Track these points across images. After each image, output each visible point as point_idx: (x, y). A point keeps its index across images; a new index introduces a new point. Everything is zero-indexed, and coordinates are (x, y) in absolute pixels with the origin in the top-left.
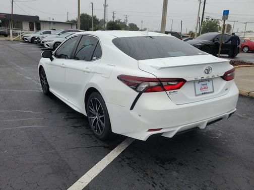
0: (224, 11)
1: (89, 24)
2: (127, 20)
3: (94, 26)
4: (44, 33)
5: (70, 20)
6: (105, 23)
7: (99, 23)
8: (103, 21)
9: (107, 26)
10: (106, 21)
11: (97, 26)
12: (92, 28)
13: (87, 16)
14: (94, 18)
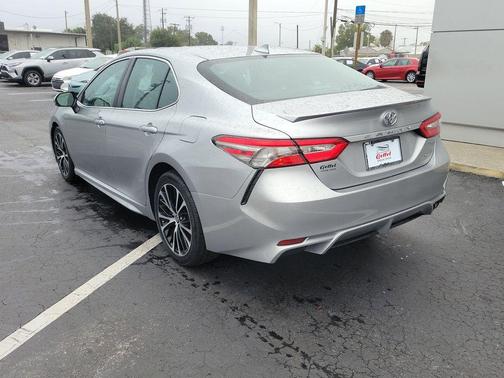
0: (358, 8)
1: (112, 35)
2: (190, 26)
3: (123, 39)
4: (16, 57)
5: (72, 29)
6: (146, 32)
7: (133, 32)
8: (143, 29)
9: (151, 38)
10: (148, 28)
11: (130, 39)
12: (120, 44)
13: (108, 20)
14: (123, 22)
